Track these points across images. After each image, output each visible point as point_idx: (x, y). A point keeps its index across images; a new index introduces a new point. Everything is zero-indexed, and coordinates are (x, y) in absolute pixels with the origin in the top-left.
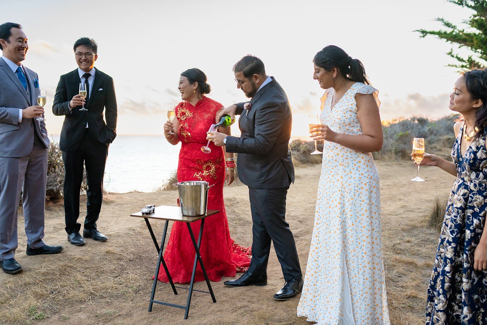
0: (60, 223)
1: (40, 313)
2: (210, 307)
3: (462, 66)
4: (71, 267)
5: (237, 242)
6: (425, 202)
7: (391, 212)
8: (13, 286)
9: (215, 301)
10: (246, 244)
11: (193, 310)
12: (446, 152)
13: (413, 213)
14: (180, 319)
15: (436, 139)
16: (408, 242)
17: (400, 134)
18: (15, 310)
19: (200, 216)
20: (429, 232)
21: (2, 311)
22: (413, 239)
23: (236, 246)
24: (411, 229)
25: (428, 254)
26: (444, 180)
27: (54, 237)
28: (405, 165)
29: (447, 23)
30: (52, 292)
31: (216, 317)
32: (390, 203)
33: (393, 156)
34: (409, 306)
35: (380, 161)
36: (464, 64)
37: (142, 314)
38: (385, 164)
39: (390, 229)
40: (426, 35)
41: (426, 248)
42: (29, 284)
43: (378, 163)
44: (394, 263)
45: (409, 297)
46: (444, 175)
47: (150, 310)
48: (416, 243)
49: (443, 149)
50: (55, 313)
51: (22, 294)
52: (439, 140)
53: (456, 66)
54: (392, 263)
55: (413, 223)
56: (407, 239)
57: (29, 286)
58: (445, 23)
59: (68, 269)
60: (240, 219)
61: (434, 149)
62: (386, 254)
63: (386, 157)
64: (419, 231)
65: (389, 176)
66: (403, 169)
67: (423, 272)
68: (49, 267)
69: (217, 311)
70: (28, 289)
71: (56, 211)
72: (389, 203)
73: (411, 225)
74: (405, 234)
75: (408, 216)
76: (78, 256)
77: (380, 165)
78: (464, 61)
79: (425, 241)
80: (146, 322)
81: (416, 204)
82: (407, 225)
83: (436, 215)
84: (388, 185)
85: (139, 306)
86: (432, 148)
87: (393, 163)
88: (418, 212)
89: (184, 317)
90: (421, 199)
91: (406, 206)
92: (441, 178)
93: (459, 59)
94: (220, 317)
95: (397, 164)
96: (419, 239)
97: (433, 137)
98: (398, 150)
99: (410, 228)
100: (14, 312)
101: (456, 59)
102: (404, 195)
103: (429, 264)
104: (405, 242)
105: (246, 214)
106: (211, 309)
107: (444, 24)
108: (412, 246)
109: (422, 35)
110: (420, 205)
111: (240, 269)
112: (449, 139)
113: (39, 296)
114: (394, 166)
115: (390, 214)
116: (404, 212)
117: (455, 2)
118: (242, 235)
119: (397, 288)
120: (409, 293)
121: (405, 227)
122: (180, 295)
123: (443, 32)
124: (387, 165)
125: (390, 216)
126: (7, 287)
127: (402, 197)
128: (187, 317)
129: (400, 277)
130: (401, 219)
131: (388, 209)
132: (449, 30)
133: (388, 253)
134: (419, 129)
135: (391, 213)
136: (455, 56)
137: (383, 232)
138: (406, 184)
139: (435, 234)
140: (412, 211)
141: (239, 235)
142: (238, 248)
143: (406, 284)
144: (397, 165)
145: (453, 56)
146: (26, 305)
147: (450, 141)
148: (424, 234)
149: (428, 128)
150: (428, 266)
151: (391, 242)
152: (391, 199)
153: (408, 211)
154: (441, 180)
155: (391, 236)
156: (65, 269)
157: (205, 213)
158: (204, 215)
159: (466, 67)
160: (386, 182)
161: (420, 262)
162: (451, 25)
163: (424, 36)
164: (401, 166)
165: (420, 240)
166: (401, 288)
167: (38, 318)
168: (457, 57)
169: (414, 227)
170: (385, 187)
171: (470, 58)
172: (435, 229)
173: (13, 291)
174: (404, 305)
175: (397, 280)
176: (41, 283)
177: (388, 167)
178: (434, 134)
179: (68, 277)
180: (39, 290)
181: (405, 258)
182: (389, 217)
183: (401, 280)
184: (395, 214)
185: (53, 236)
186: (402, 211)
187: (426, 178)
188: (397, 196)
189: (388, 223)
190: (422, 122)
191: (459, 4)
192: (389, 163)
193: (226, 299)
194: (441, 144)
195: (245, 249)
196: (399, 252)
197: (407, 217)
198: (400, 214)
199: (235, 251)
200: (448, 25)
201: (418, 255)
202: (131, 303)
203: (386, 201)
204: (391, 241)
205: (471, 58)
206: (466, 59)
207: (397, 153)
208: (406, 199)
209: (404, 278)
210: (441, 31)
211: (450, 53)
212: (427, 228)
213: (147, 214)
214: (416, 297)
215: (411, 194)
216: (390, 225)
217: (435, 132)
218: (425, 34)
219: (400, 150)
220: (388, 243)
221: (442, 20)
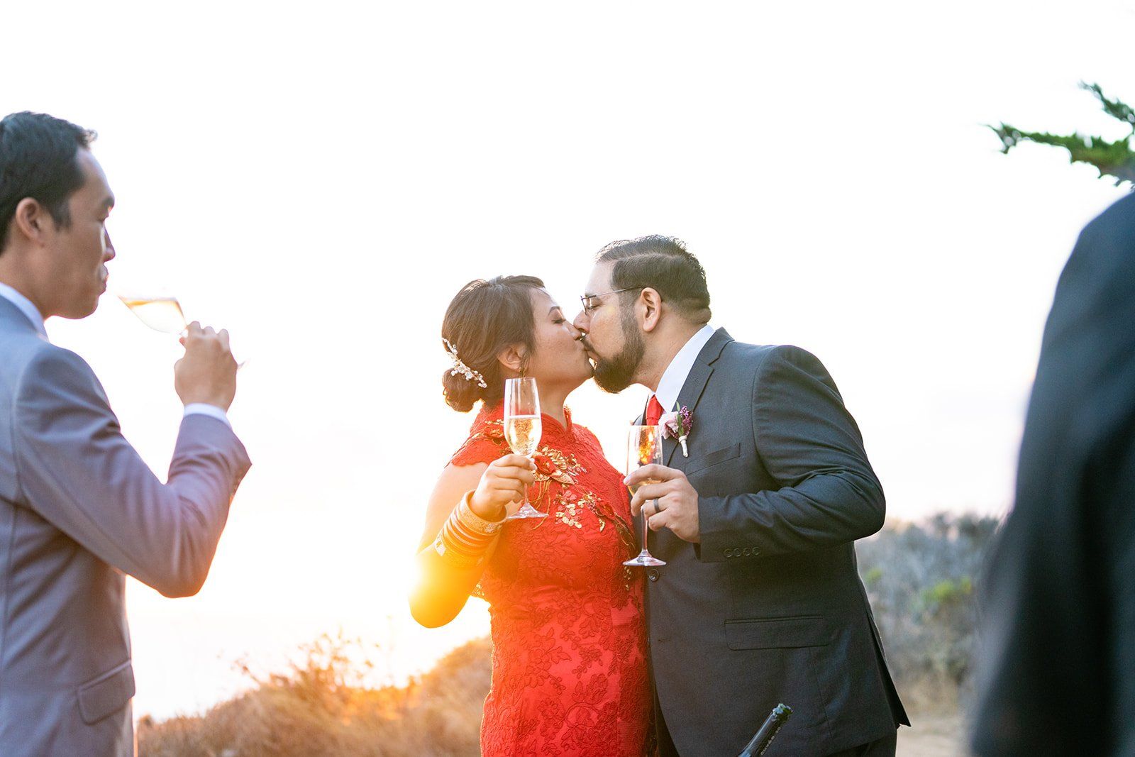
17: (937, 590)
29: (1114, 102)
40: (1015, 144)
58: (1107, 102)
107: (1101, 105)
109: (1000, 145)
123: (1089, 139)
163: (1008, 148)
200: (1116, 109)
210: (1080, 134)
221: (1097, 89)
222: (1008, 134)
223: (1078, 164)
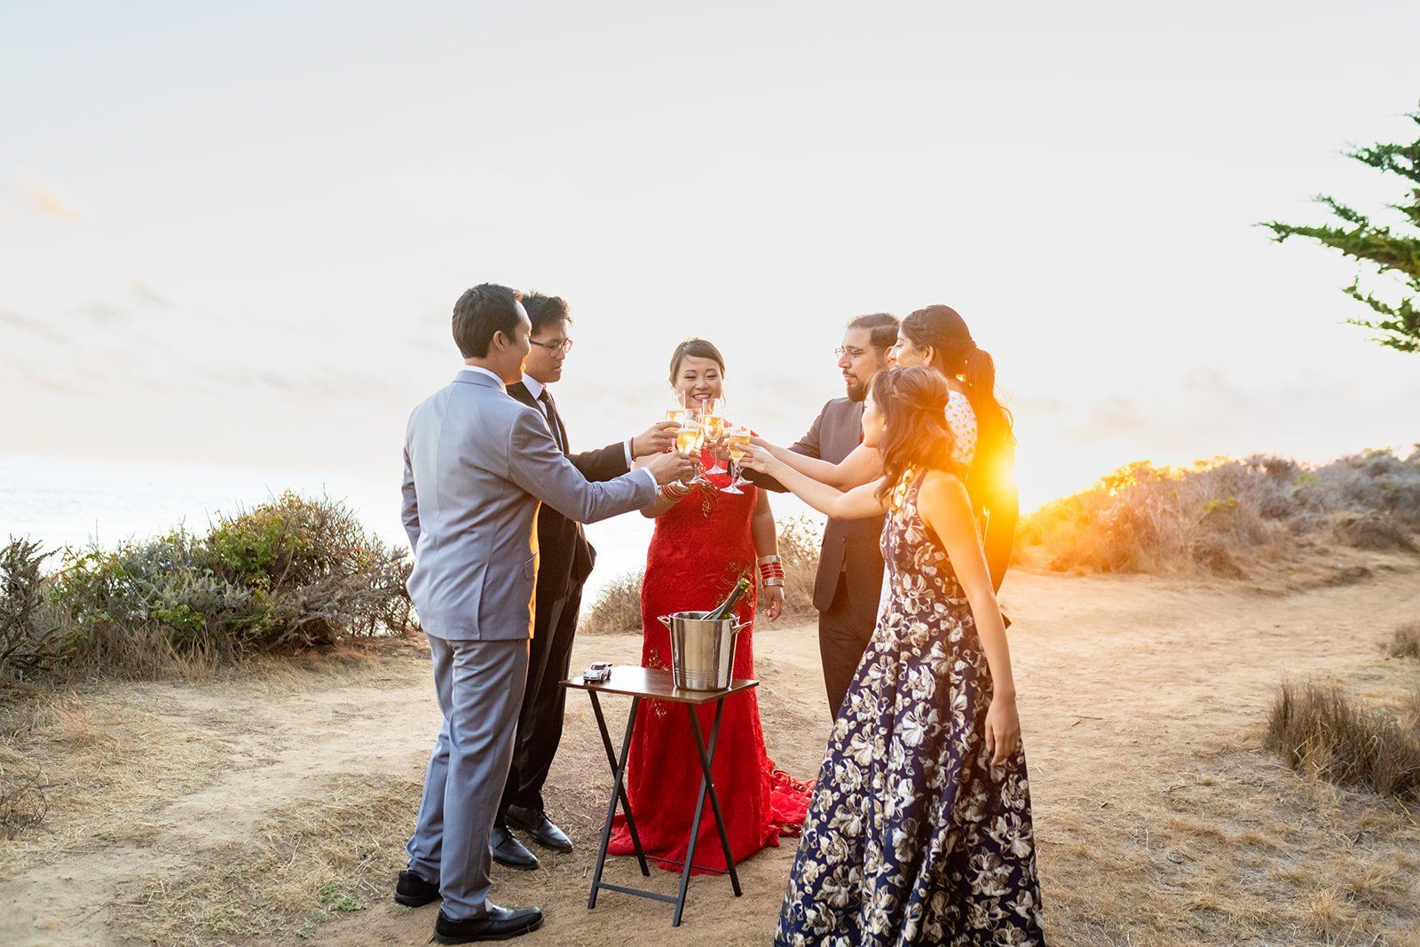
0: (345, 702)
1: (345, 897)
2: (728, 904)
3: (1386, 325)
4: (397, 802)
5: (779, 767)
6: (1262, 690)
7: (1172, 711)
8: (279, 836)
9: (738, 893)
10: (803, 772)
11: (690, 909)
12: (1340, 558)
13: (1227, 714)
14: (662, 927)
15: (1315, 520)
16: (1208, 784)
17: (1213, 504)
18: (294, 888)
19: (716, 690)
20: (1262, 762)
21: (265, 888)
22: (1220, 779)
23: (779, 776)
24: (1220, 753)
25: (1256, 816)
26: (1325, 635)
27: (343, 735)
28: (1220, 592)
29: (1342, 207)
30: (365, 856)
31: (745, 925)
32: (1170, 689)
33: (1191, 565)
34: (1195, 927)
35: (1152, 577)
36: (1390, 319)
37: (574, 913)
38: (1166, 585)
39: (1164, 753)
40: (1286, 236)
41: (1252, 802)
42: (314, 835)
43: (1147, 583)
44: (1166, 832)
45: (1198, 908)
46: (1326, 623)
47: (592, 905)
48: (1227, 786)
49: (1331, 549)
50: (377, 901)
51: (301, 856)
52: (1322, 524)
53: (1368, 324)
54: (1161, 831)
55: (1225, 740)
56: (1205, 777)
57: (313, 838)
58: (1338, 209)
59: (393, 808)
60: (785, 714)
61: (1307, 549)
62: (1149, 811)
63: (1170, 567)
64: (1237, 759)
65: (1175, 618)
66: (1216, 600)
67: (1239, 855)
68: (350, 801)
69: (747, 914)
70: (312, 844)
71: (330, 675)
72: (1167, 688)
73: (1219, 745)
74: (1200, 766)
75: (1213, 723)
76: (411, 780)
77: (1153, 589)
78: (1390, 312)
79: (1251, 785)
80: (585, 928)
81: (1239, 695)
82: (1210, 745)
83: (1281, 722)
84: (1170, 643)
85: (564, 896)
86: (1302, 546)
87: (1190, 583)
88: (1240, 714)
89: (671, 922)
90: (1254, 683)
91: (1212, 697)
92: (1317, 629)
93: (1375, 305)
94: (755, 926)
95: (1200, 588)
96: (1236, 779)
97: (1306, 514)
98: (1202, 549)
99: (1216, 751)
100: (290, 891)
101: (1368, 305)
102: (1210, 669)
103: (1254, 839)
104: (1199, 784)
105: (799, 702)
106: (732, 908)
107: (1334, 210)
108: (1217, 795)
109: (1277, 236)
110: (1249, 697)
111: (791, 828)
112: (1351, 521)
113: (337, 863)
114: (1190, 591)
115: (1168, 717)
116: (1205, 711)
117: (1361, 158)
118: (791, 751)
119: (1171, 888)
120: (1197, 900)
121: (1203, 749)
122: (655, 877)
123: (1333, 231)
124: (1172, 590)
125: (1168, 722)
126: (267, 838)
127: (1203, 674)
128: (678, 923)
129: (1179, 863)
130: (1194, 730)
131: (1164, 702)
132: (1349, 227)
133: (1155, 808)
134: (1268, 491)
135: (1171, 714)
136: (1365, 298)
137: (1146, 759)
138: (1219, 641)
139: (1277, 768)
140: (1225, 711)
141: (783, 751)
142: (785, 781)
143: (1194, 880)
144: (1201, 590)
145: (1359, 298)
146: (312, 877)
147: (1352, 526)
148: (1251, 767)
149: (1295, 489)
150: (1251, 844)
151: (1163, 784)
152: (1174, 678)
153: (1216, 710)
154: (1317, 635)
155: (1166, 770)
156: (386, 807)
157: (728, 685)
158: (726, 689)
159: (1394, 327)
160: (1167, 634)
161: (1232, 832)
162: (1355, 214)
163: (1283, 237)
164: (1211, 592)
165: (1239, 781)
166: (1180, 889)
167: (344, 908)
168: (1370, 300)
169: (1227, 751)
170: (1161, 647)
171: (1406, 303)
172: (1278, 755)
173: (281, 847)
174: (1181, 925)
175: (1171, 870)
176: (337, 835)
177: (1174, 594)
178: (1308, 506)
179: (394, 825)
180: (336, 849)
181: (1195, 822)
182: (1163, 722)
183: (1182, 871)
184: (1181, 716)
185: (339, 732)
186: (1200, 708)
187: (1278, 626)
188: (1191, 672)
189: (1159, 737)
190: (1280, 470)
191: (1374, 164)
192: (1177, 584)
193: (764, 891)
194: (1328, 534)
195: (800, 785)
196: (1181, 806)
197: (1211, 726)
198: (1194, 716)
199: (777, 787)
200: (1345, 213)
201: (1230, 816)
202: (543, 889)
203: (1160, 684)
204: (1165, 781)
205: (1411, 302)
206: (1395, 305)
207: (1199, 556)
208: (1215, 680)
209: (1189, 867)
210: (1328, 227)
211: (1352, 289)
212: (1259, 753)
213: (593, 681)
214: (1214, 910)
215: (1230, 667)
216: (1163, 742)
217: (1312, 500)
218: (1283, 234)
219: (1208, 549)
220: (1157, 784)
221: (1329, 199)
222: (1282, 230)
223: (1332, 247)
